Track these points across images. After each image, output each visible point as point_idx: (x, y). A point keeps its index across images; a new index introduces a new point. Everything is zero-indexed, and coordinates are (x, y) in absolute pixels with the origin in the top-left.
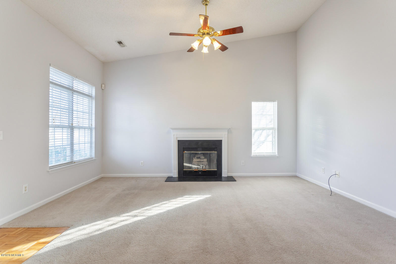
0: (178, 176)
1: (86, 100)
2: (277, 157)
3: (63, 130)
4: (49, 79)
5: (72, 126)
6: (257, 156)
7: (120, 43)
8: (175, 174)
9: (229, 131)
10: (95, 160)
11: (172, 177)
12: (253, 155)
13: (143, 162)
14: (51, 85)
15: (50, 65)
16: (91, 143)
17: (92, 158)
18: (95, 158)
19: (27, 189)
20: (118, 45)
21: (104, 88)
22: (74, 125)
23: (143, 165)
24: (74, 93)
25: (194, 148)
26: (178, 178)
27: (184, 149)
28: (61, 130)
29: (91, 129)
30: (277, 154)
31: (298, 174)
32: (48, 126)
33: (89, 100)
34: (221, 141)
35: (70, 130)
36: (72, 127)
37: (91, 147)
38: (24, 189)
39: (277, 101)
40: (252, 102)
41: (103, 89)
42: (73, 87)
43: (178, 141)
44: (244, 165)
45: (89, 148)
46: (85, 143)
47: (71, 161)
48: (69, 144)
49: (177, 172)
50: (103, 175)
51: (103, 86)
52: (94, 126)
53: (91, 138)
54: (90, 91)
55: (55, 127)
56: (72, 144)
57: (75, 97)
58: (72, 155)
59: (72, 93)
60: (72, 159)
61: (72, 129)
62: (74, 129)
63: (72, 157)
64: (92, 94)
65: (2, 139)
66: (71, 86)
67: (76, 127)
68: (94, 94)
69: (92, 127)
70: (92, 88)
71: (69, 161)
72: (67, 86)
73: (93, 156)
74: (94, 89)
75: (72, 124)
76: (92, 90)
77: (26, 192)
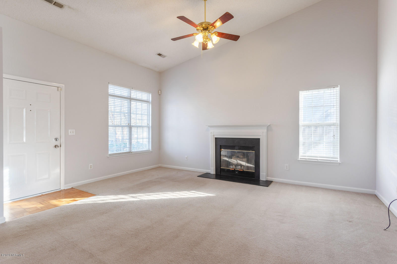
0: (215, 173)
1: (145, 105)
2: (340, 163)
4: (108, 93)
5: (130, 125)
6: (307, 160)
7: (160, 55)
8: (212, 171)
9: (269, 128)
10: (151, 152)
11: (210, 173)
12: (300, 158)
13: (187, 156)
14: (109, 97)
15: (109, 83)
16: (149, 139)
17: (150, 150)
19: (92, 167)
20: (158, 56)
21: (160, 94)
22: (132, 124)
23: (187, 160)
24: (132, 100)
25: (230, 146)
26: (215, 175)
27: (221, 147)
28: (121, 128)
29: (149, 128)
30: (339, 160)
31: (376, 192)
32: (107, 126)
33: (147, 105)
34: (259, 139)
35: (128, 128)
37: (149, 142)
38: (90, 167)
39: (339, 86)
40: (300, 92)
41: (159, 95)
42: (130, 96)
43: (216, 138)
44: (288, 169)
45: (148, 142)
46: (143, 139)
47: (130, 151)
48: (128, 139)
49: (214, 169)
50: (160, 165)
51: (160, 92)
52: (151, 125)
53: (149, 134)
54: (147, 98)
55: (115, 126)
56: (130, 139)
57: (133, 103)
58: (131, 147)
59: (130, 101)
60: (130, 150)
61: (130, 128)
62: (132, 128)
63: (130, 149)
64: (149, 100)
65: (75, 134)
66: (129, 96)
67: (134, 126)
68: (150, 100)
69: (149, 126)
70: (149, 95)
71: (128, 151)
72: (126, 97)
73: (150, 149)
74: (151, 96)
75: (130, 124)
76: (149, 97)
77: (92, 169)
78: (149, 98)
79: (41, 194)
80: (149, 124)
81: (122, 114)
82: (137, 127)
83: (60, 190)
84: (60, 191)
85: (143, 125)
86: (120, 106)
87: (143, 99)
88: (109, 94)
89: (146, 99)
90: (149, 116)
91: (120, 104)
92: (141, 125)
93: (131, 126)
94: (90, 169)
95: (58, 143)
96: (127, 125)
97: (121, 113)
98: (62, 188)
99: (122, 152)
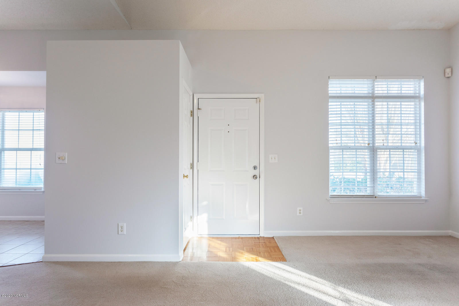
3: (356, 152)
4: (327, 93)
5: (373, 146)
10: (426, 201)
14: (330, 100)
15: (329, 78)
16: (419, 172)
17: (421, 197)
18: (425, 198)
19: (302, 212)
21: (450, 75)
22: (376, 144)
24: (376, 100)
28: (355, 152)
29: (419, 150)
32: (326, 150)
33: (413, 105)
35: (370, 152)
36: (373, 149)
37: (419, 179)
38: (298, 212)
41: (448, 77)
42: (373, 93)
46: (403, 172)
47: (372, 194)
51: (448, 70)
52: (423, 145)
53: (419, 164)
54: (415, 90)
55: (343, 148)
56: (374, 172)
57: (379, 105)
58: (374, 187)
59: (373, 101)
60: (374, 192)
61: (373, 151)
62: (378, 151)
63: (374, 189)
64: (419, 93)
65: (277, 162)
66: (371, 92)
67: (381, 147)
68: (422, 92)
69: (420, 146)
70: (419, 83)
71: (370, 194)
72: (365, 95)
73: (423, 193)
74: (422, 84)
75: (374, 143)
76: (419, 86)
77: (301, 214)
78: (419, 90)
79: (238, 236)
80: (420, 143)
81: (356, 127)
82: (390, 149)
83: (259, 236)
84: (258, 238)
85: (403, 145)
86: (353, 112)
87: (403, 95)
88: (330, 95)
89: (412, 92)
90: (420, 126)
91: (353, 109)
92: (400, 144)
93: (375, 148)
94: (298, 214)
95: (256, 172)
96: (367, 145)
97: (355, 125)
98: (262, 235)
99: (355, 194)
